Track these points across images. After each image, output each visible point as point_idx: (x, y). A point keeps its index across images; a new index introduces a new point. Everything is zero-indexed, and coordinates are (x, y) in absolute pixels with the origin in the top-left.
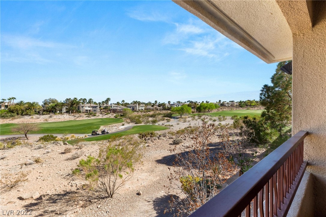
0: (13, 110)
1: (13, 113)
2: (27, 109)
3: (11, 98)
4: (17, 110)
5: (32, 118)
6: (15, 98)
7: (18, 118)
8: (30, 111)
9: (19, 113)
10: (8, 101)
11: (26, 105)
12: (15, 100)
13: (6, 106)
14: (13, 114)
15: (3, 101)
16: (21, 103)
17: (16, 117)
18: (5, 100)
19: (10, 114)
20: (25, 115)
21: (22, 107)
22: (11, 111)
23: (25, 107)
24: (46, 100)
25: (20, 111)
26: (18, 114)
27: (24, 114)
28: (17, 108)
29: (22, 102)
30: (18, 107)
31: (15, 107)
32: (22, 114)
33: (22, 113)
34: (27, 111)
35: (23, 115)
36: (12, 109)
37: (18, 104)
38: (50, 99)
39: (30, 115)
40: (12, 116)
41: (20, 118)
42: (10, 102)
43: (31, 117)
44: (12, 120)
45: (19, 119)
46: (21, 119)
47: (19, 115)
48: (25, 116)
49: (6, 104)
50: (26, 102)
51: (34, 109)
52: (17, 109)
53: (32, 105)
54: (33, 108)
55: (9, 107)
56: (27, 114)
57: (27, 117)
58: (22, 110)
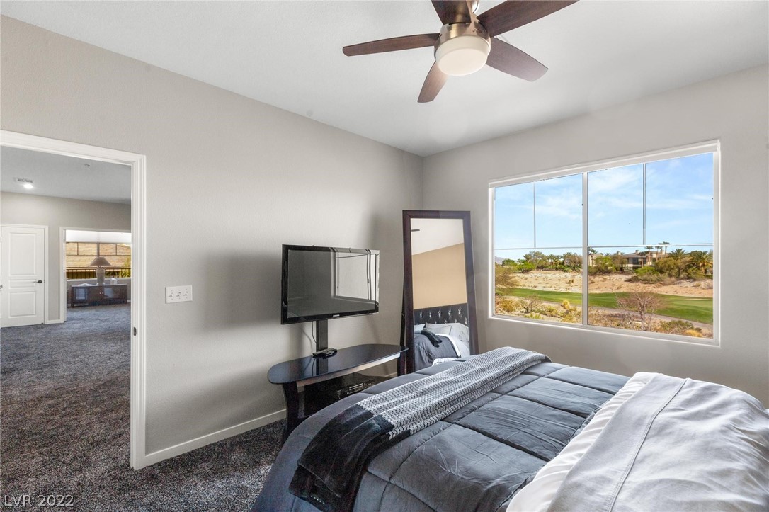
0: (662, 268)
1: (662, 272)
2: (689, 267)
3: (662, 245)
4: (670, 269)
5: (698, 286)
6: (669, 244)
7: (669, 284)
8: (694, 271)
9: (673, 273)
10: (656, 250)
11: (688, 259)
12: (668, 247)
13: (654, 260)
14: (661, 276)
15: (648, 250)
16: (677, 254)
17: (667, 281)
18: (651, 248)
19: (656, 276)
20: (684, 278)
21: (679, 263)
22: (659, 270)
23: (685, 262)
25: (676, 270)
26: (670, 276)
27: (682, 276)
28: (669, 263)
29: (679, 251)
30: (672, 262)
31: (666, 262)
32: (678, 278)
33: (680, 274)
34: (690, 270)
35: (681, 279)
36: (661, 265)
37: (671, 255)
39: (695, 280)
40: (659, 280)
41: (674, 284)
42: (661, 251)
43: (696, 283)
44: (659, 287)
45: (672, 286)
46: (675, 287)
47: (673, 279)
48: (684, 281)
49: (655, 256)
50: (687, 251)
51: (703, 266)
52: (669, 266)
53: (700, 257)
54: (701, 264)
55: (657, 261)
56: (688, 278)
57: (687, 284)
58: (679, 269)
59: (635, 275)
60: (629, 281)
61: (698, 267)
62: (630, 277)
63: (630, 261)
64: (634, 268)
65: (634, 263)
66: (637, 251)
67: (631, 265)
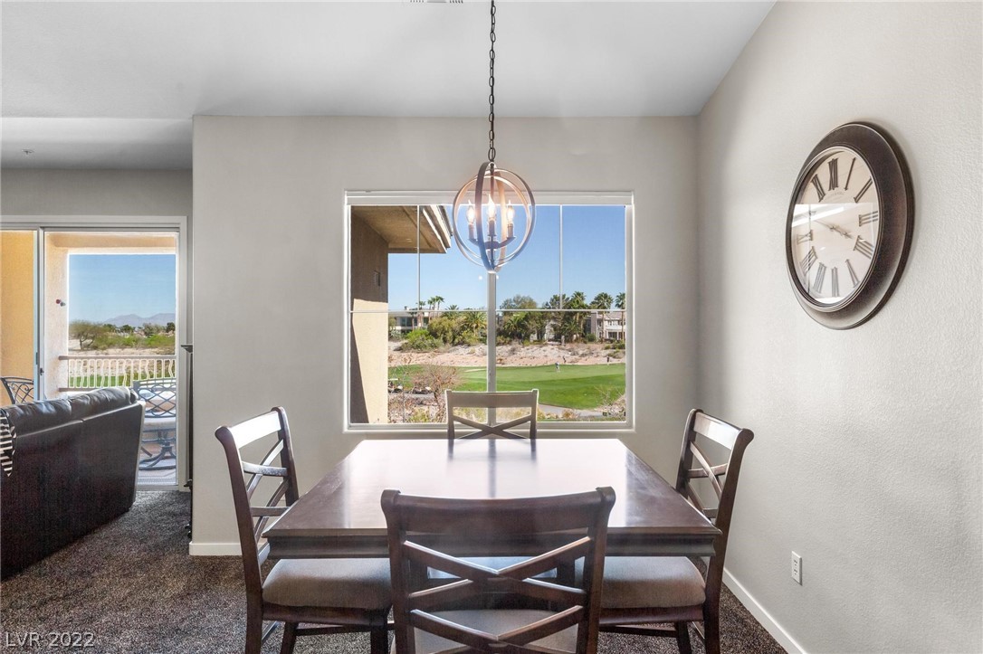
0: (437, 330)
1: (436, 337)
2: (463, 329)
3: (434, 300)
4: (444, 332)
5: (472, 353)
6: (442, 299)
7: (444, 352)
8: (468, 334)
9: (448, 337)
10: (427, 306)
11: (462, 318)
12: (441, 303)
13: (426, 320)
14: (436, 341)
15: (420, 306)
16: (452, 312)
17: (442, 348)
18: (424, 304)
19: (430, 341)
20: (459, 344)
21: (454, 324)
22: (433, 334)
23: (459, 324)
24: (507, 301)
25: (450, 333)
26: (445, 341)
27: (456, 341)
28: (444, 324)
29: (453, 308)
30: (446, 323)
31: (440, 323)
32: (454, 344)
33: (454, 338)
34: (464, 333)
35: (456, 345)
36: (434, 327)
37: (445, 314)
38: (518, 297)
39: (469, 345)
40: (434, 346)
41: (449, 352)
42: (433, 308)
43: (470, 349)
44: (434, 356)
45: (447, 354)
46: (451, 355)
47: (448, 345)
48: (458, 347)
49: (426, 315)
50: (461, 309)
51: (477, 327)
52: (444, 328)
53: (474, 316)
54: (475, 325)
55: (430, 322)
56: (462, 343)
57: (461, 350)
58: (453, 331)
59: (405, 341)
60: (400, 349)
61: (472, 329)
62: (399, 344)
63: (399, 321)
64: (403, 331)
65: (403, 325)
66: (406, 307)
67: (399, 328)
